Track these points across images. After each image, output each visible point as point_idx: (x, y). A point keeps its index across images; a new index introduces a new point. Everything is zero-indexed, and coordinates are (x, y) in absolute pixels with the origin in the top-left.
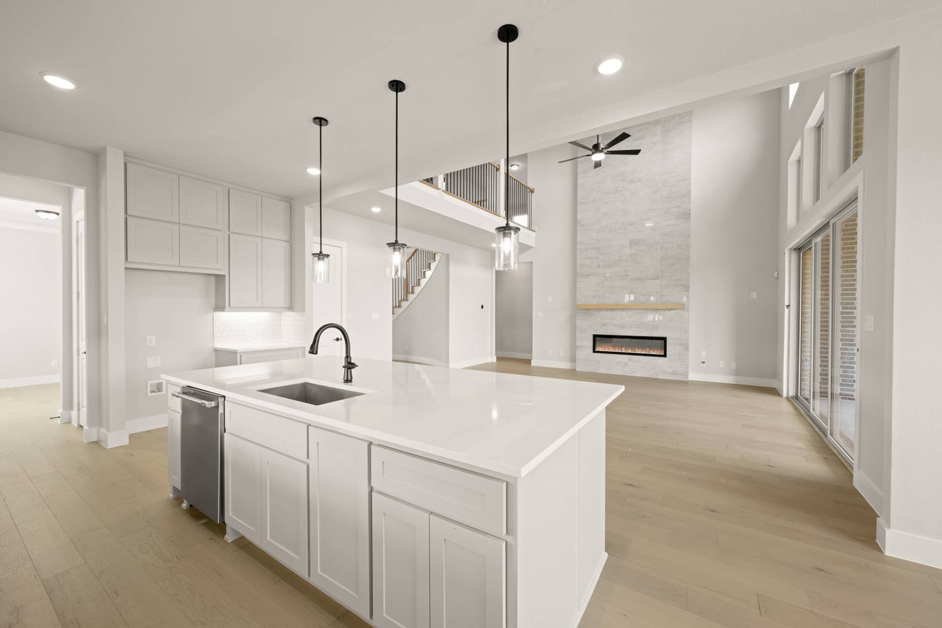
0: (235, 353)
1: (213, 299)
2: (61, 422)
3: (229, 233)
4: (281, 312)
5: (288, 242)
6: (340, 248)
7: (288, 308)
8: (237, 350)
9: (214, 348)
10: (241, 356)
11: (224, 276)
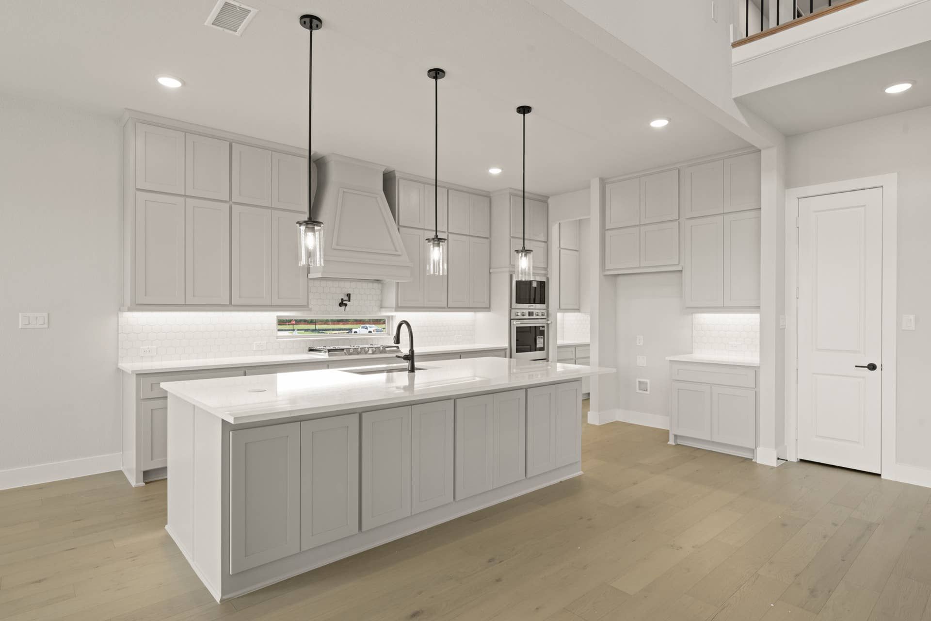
11: (682, 271)
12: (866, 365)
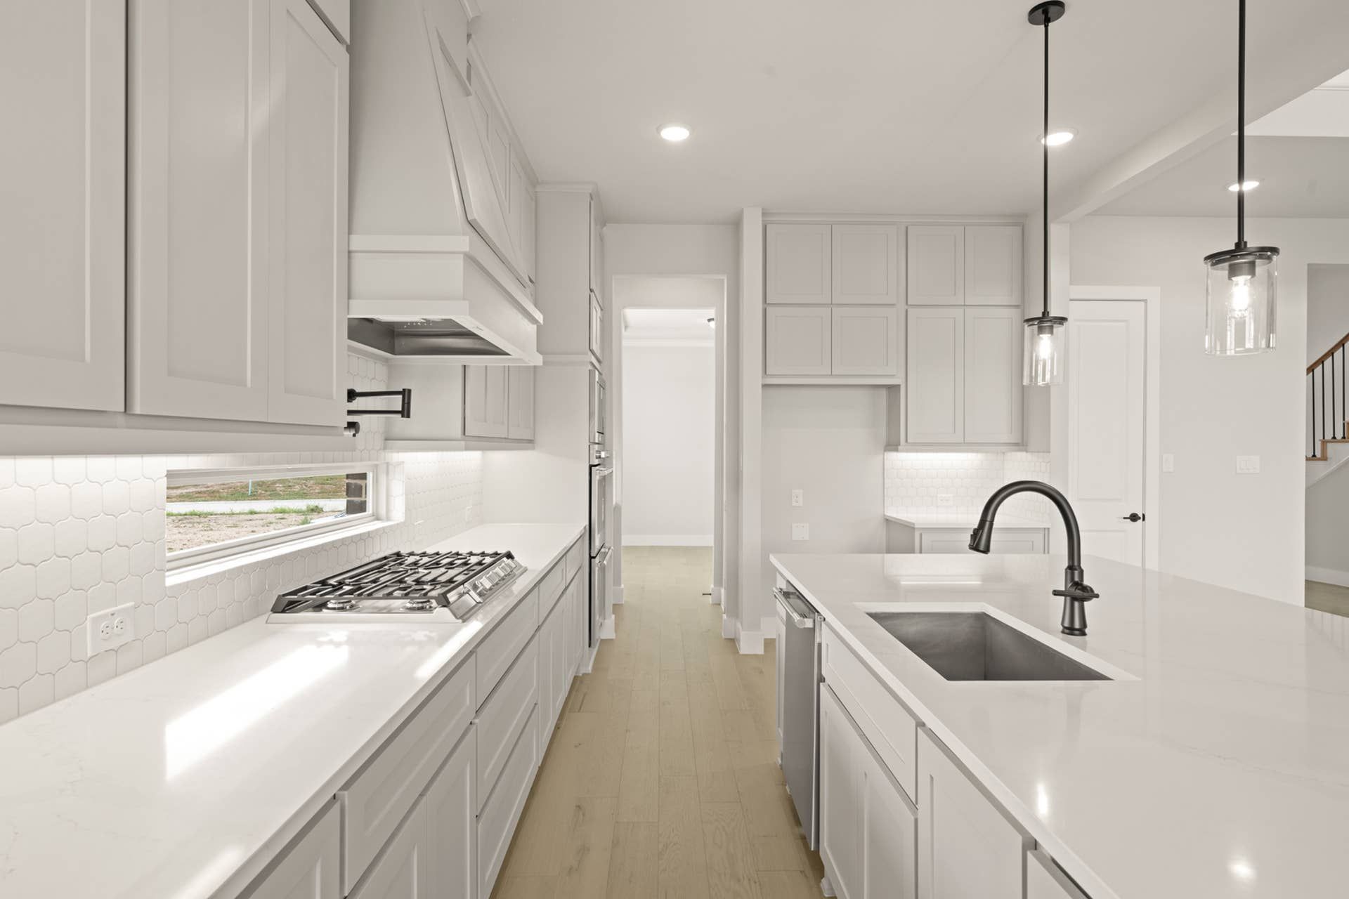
0: (909, 528)
1: (883, 432)
2: (712, 601)
3: (906, 307)
4: (1004, 453)
5: (1017, 306)
6: (1143, 303)
7: (1017, 444)
8: (914, 524)
9: (884, 515)
10: (921, 535)
11: (898, 386)
12: (1128, 516)
